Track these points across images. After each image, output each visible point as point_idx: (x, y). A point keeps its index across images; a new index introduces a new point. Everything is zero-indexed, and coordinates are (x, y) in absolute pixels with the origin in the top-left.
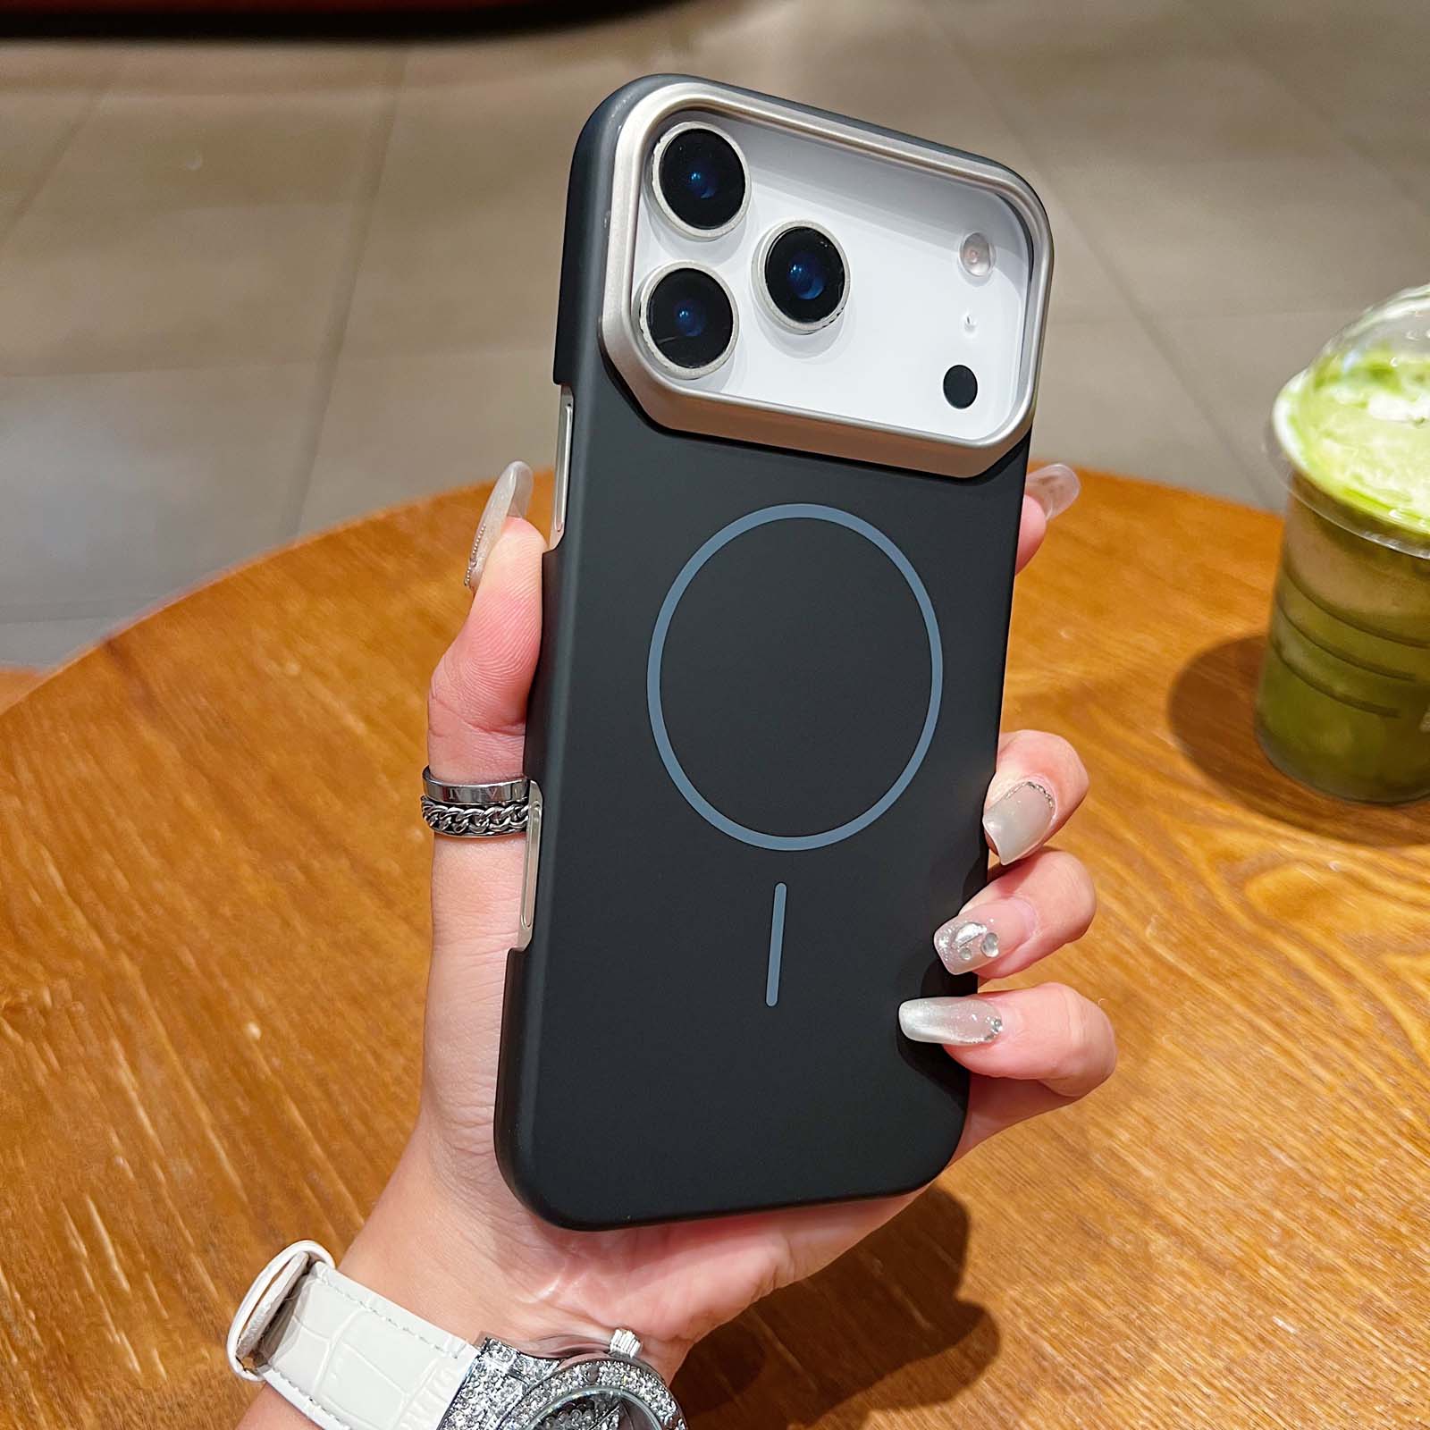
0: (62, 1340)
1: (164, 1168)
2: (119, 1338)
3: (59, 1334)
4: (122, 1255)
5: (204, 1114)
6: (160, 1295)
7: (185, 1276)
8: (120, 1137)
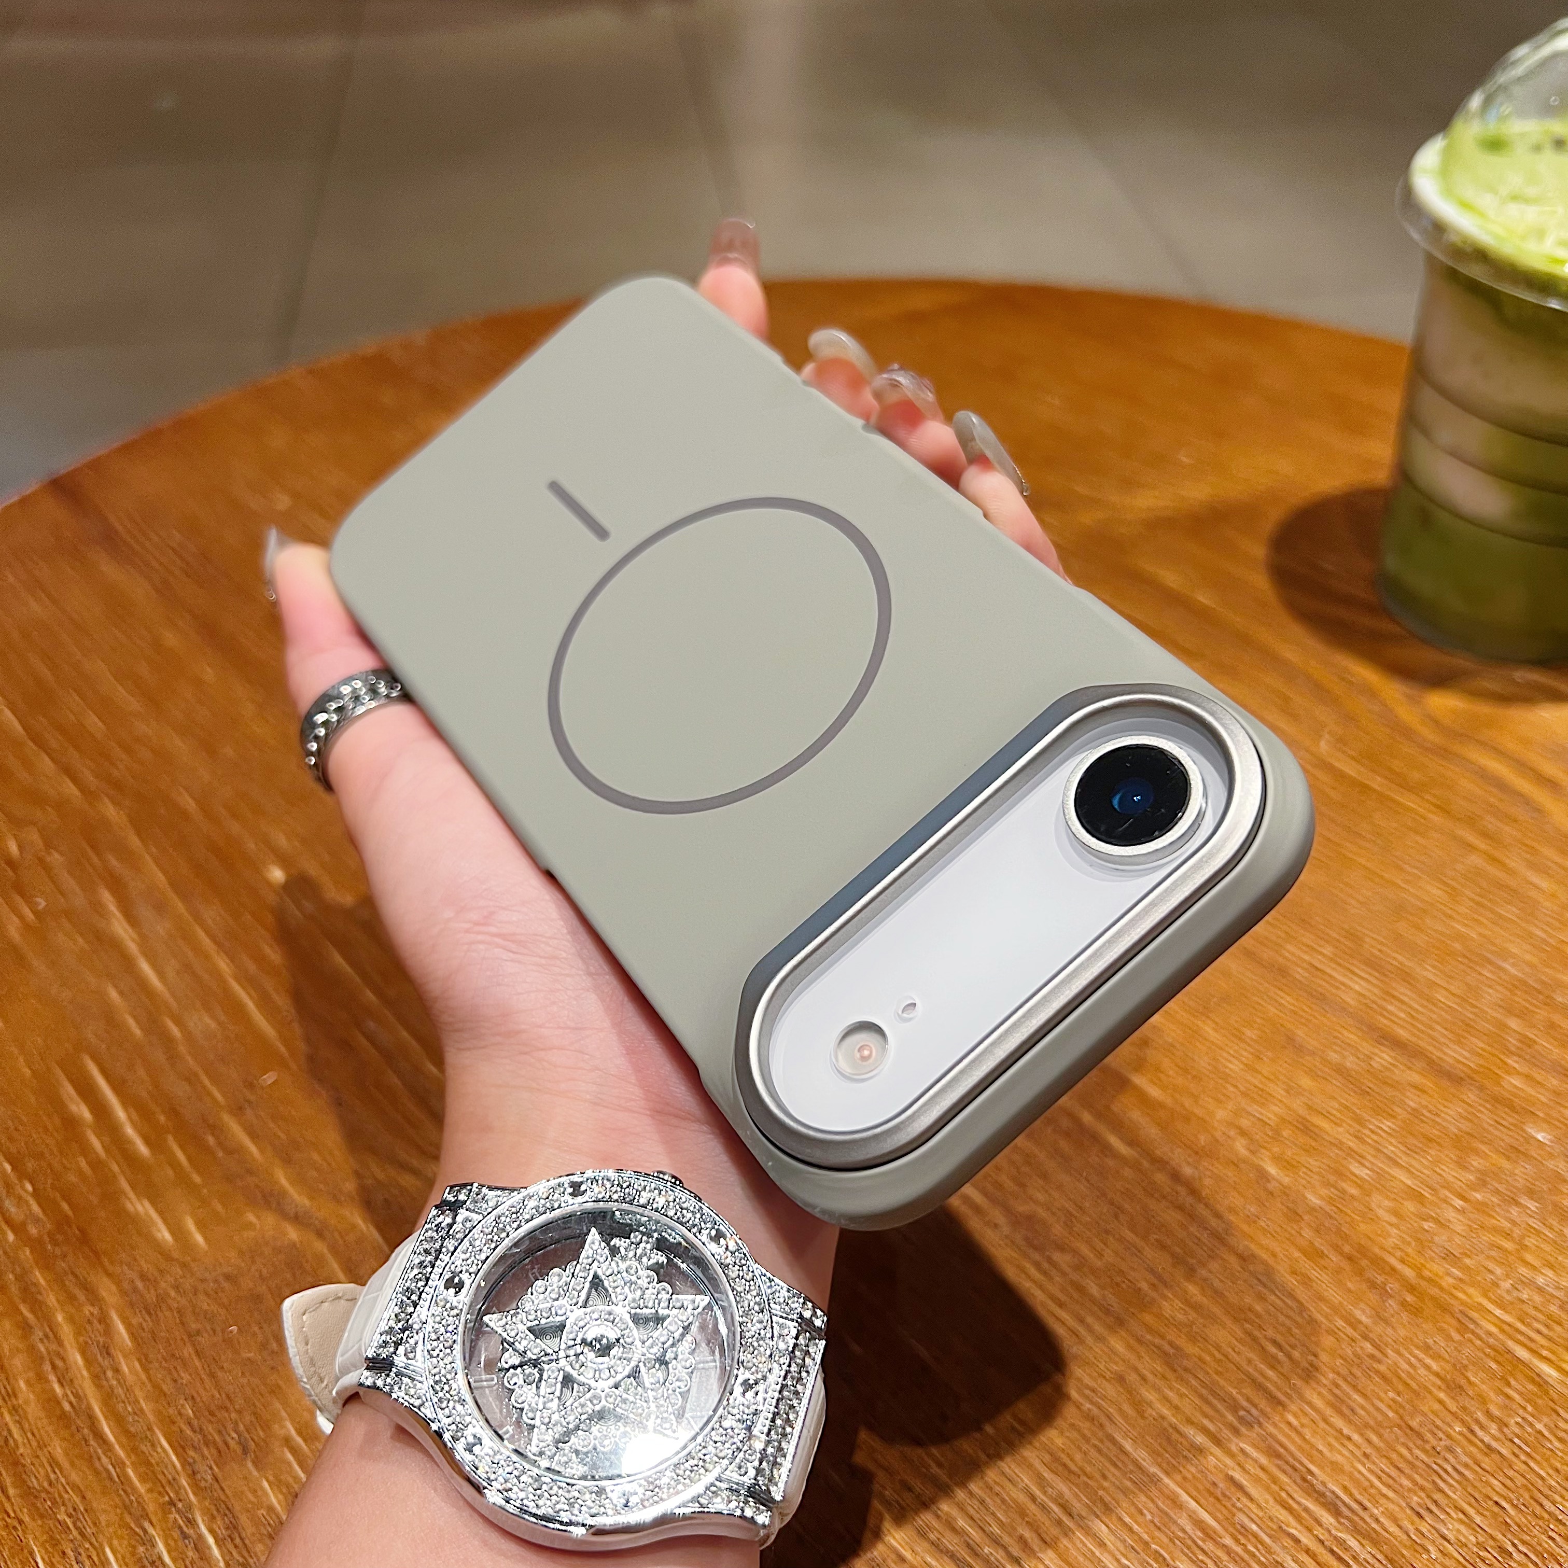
0: (70, 1213)
1: (179, 1022)
2: (142, 1207)
3: (65, 1206)
4: (135, 1116)
5: (223, 965)
6: (189, 1158)
7: (217, 1138)
8: (121, 993)
